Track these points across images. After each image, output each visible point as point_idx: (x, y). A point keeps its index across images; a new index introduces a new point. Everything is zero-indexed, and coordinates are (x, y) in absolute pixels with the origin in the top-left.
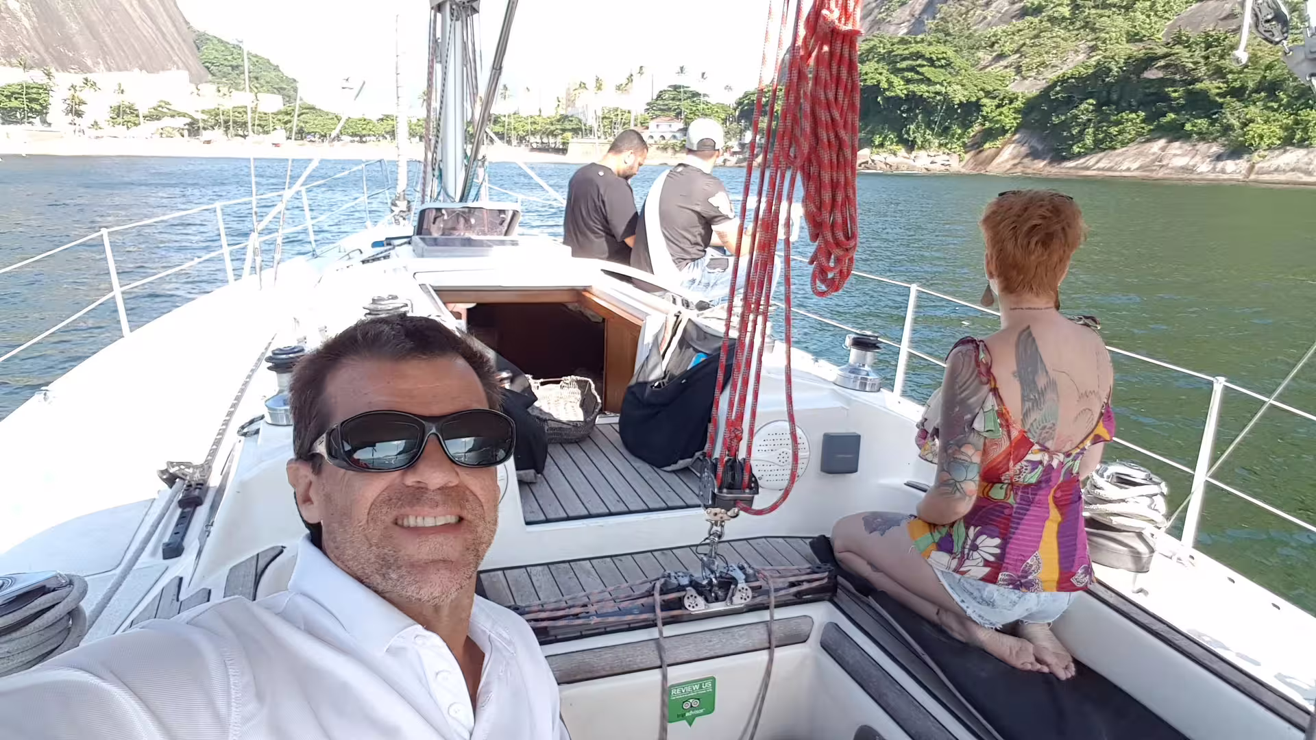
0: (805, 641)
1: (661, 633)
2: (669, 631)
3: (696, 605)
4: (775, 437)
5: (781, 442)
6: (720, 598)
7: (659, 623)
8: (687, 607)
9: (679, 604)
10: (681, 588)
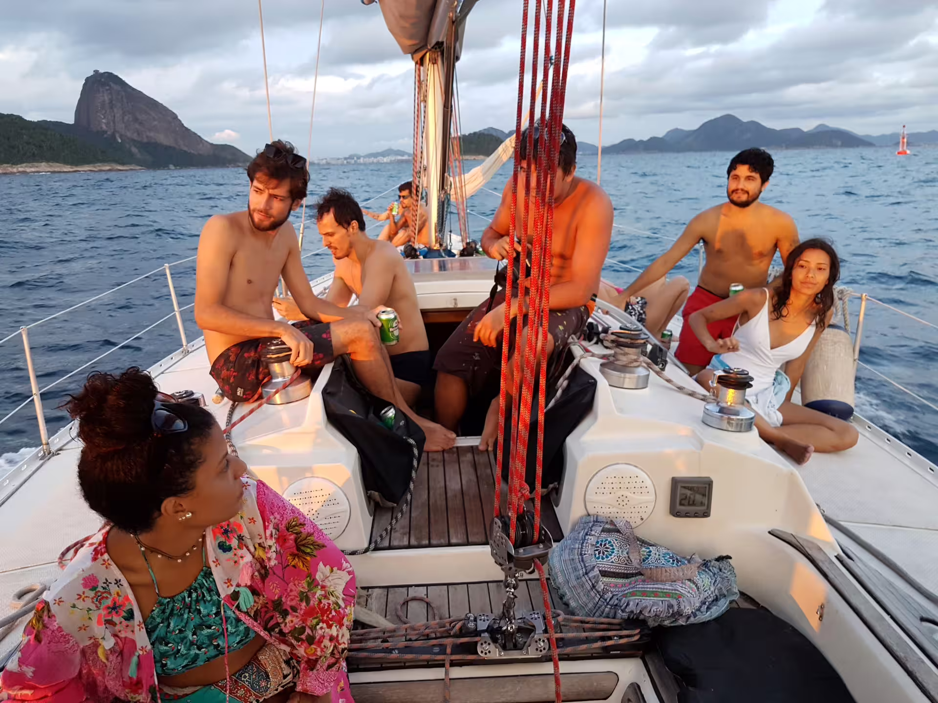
0: (605, 699)
1: (447, 673)
2: (457, 672)
3: (489, 650)
4: (614, 480)
5: (620, 485)
6: (519, 646)
7: (447, 664)
8: (479, 653)
9: (471, 648)
10: (477, 633)
